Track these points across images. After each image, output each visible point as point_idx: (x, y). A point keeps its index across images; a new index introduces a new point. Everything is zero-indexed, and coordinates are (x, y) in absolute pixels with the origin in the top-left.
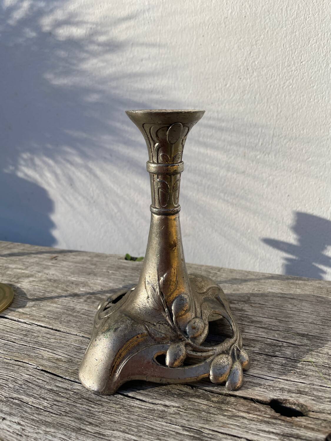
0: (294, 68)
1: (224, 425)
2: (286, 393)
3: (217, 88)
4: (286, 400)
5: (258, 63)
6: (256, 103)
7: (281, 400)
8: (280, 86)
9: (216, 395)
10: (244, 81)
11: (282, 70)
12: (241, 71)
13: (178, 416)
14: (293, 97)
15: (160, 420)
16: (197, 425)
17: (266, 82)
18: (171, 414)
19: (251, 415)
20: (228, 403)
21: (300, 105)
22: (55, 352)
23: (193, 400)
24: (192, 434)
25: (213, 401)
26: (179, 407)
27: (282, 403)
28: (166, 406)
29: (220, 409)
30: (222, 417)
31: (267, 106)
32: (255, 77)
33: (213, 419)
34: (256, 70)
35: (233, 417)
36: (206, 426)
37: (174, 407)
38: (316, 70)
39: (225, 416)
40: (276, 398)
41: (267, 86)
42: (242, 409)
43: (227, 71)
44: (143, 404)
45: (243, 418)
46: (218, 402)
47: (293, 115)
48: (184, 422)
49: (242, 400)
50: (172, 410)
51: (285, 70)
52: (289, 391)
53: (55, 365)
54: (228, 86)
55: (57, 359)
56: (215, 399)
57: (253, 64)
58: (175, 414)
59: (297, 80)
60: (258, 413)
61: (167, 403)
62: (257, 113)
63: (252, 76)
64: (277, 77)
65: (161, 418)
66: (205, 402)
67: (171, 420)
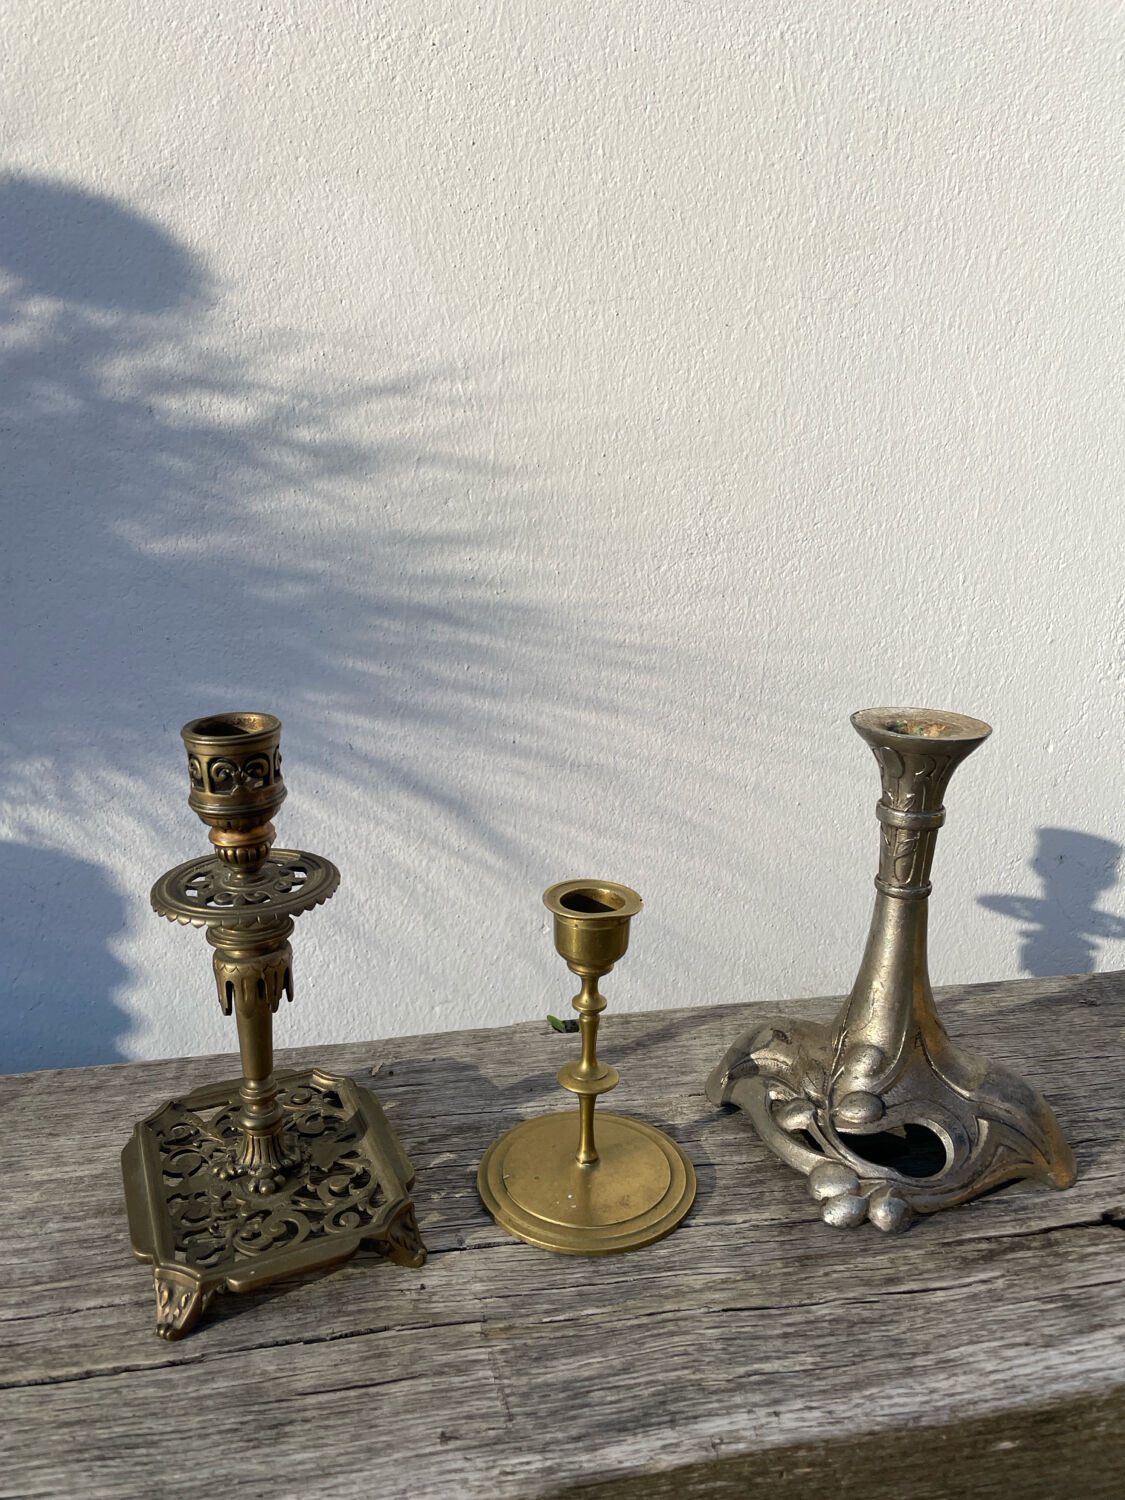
0: (800, 535)
1: (1085, 1274)
2: (1108, 1200)
3: (639, 575)
4: (1116, 1209)
5: (728, 522)
6: (727, 607)
7: (1111, 1211)
8: (774, 571)
9: (1030, 1238)
10: (700, 559)
11: (777, 540)
12: (693, 538)
13: (1017, 1289)
14: (801, 596)
15: (1000, 1304)
16: (1054, 1289)
17: (746, 564)
18: (1002, 1290)
19: (1101, 1247)
20: (1057, 1243)
21: (814, 611)
22: (701, 1271)
23: (1009, 1256)
24: (1060, 1304)
25: (1036, 1248)
26: (1003, 1276)
27: (1112, 1216)
28: (984, 1282)
29: (1057, 1255)
30: (1071, 1264)
31: (749, 615)
32: (723, 552)
33: (1063, 1273)
34: (723, 536)
35: (1082, 1258)
36: (1066, 1285)
37: (997, 1278)
38: (843, 540)
39: (1072, 1261)
40: (1103, 1210)
41: (748, 572)
42: (1082, 1242)
43: (660, 538)
44: (951, 1292)
45: (1097, 1254)
46: (1043, 1247)
47: (801, 631)
48: (1033, 1292)
49: (1070, 1231)
50: (1000, 1283)
51: (783, 539)
52: (1110, 1194)
53: (735, 1292)
54: (662, 569)
55: (724, 1281)
56: (1035, 1244)
57: (718, 524)
58: (1010, 1286)
59: (807, 560)
60: (1107, 1240)
61: (983, 1276)
62: (728, 629)
63: (715, 549)
64: (767, 553)
65: (999, 1300)
66: (1029, 1254)
67: (1015, 1298)
